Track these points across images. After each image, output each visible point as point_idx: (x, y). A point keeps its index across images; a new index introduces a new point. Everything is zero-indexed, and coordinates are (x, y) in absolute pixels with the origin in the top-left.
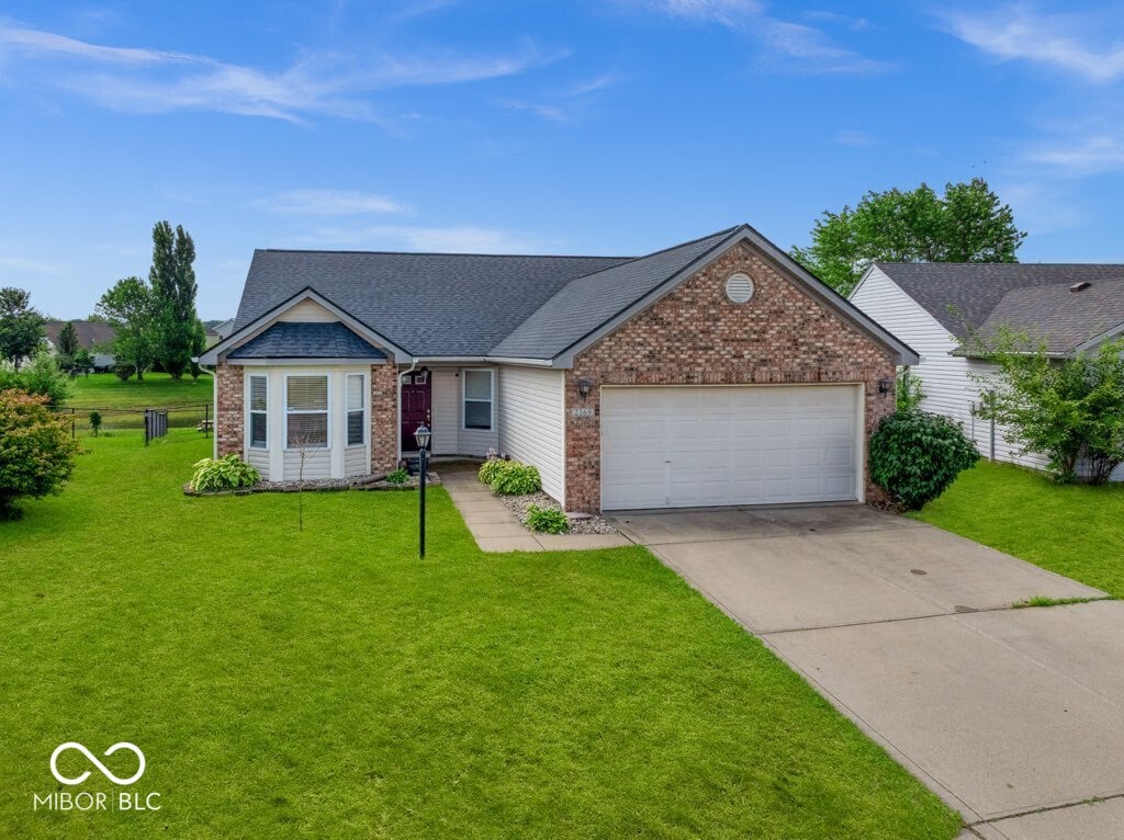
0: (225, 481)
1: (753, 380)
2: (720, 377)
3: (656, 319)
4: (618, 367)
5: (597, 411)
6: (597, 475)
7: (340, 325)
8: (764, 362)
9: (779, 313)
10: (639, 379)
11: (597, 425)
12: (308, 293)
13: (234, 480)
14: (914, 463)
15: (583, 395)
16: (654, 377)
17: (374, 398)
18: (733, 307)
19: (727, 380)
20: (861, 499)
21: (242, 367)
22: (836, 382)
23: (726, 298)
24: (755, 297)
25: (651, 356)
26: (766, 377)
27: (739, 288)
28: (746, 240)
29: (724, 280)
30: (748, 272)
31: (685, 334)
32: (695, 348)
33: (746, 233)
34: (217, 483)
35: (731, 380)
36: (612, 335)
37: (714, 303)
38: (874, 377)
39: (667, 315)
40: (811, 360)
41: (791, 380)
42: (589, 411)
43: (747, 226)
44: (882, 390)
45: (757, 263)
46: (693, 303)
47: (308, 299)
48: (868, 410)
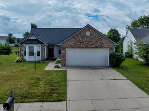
0: (20, 61)
1: (90, 47)
2: (85, 47)
3: (75, 38)
4: (69, 45)
5: (66, 51)
6: (66, 61)
7: (37, 39)
8: (92, 45)
9: (94, 37)
10: (72, 47)
11: (66, 53)
12: (32, 35)
13: (21, 60)
14: (114, 60)
15: (64, 49)
16: (75, 47)
17: (42, 49)
18: (87, 36)
19: (86, 47)
20: (109, 65)
21: (23, 45)
22: (104, 47)
23: (86, 35)
24: (91, 35)
25: (74, 44)
26: (92, 47)
27: (88, 34)
28: (88, 26)
29: (86, 32)
30: (89, 31)
31: (79, 40)
32: (81, 42)
33: (88, 25)
34: (18, 61)
35: (87, 47)
36: (68, 40)
37: (84, 36)
38: (111, 47)
39: (76, 38)
40: (100, 44)
41: (96, 47)
42: (65, 51)
43: (88, 24)
44: (112, 49)
45: (90, 30)
46: (80, 36)
47: (32, 36)
48: (110, 52)
